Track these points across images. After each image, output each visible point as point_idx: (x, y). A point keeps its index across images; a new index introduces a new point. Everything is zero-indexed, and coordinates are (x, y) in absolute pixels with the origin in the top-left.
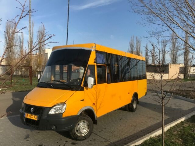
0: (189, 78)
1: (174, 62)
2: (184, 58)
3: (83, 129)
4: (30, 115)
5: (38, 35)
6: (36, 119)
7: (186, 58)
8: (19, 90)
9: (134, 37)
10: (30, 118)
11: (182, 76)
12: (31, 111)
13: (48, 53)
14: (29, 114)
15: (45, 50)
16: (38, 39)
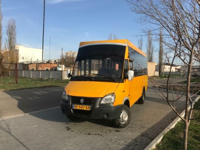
0: (163, 75)
1: (150, 60)
2: (159, 57)
3: (125, 117)
4: (80, 106)
5: (8, 29)
6: (89, 110)
7: (161, 57)
8: (9, 89)
9: (111, 35)
10: (80, 108)
11: (157, 74)
12: (81, 102)
13: (18, 50)
14: (78, 106)
15: (15, 46)
16: (7, 34)
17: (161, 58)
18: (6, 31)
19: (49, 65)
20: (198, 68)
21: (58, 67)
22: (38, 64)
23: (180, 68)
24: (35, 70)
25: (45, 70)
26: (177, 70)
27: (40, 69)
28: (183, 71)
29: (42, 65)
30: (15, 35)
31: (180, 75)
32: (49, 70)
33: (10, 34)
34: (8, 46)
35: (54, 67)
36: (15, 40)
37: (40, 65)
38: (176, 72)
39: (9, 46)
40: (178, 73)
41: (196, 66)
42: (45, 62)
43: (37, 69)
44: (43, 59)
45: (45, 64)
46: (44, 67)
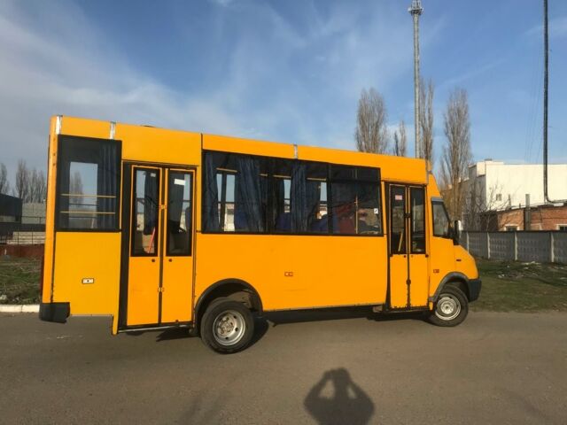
5: (448, 120)
13: (484, 176)
16: (446, 134)
18: (444, 127)
22: (529, 212)
24: (520, 231)
27: (539, 226)
29: (545, 213)
30: (466, 131)
33: (453, 133)
34: (450, 165)
36: (469, 147)
37: (536, 213)
39: (453, 166)
42: (555, 205)
43: (527, 229)
44: (546, 194)
45: (557, 211)
46: (552, 221)
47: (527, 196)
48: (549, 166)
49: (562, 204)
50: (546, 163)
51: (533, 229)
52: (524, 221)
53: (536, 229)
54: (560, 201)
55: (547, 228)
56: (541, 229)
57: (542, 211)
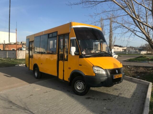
17: (110, 40)
19: (15, 46)
20: (139, 49)
21: (22, 47)
23: (126, 49)
24: (2, 50)
25: (12, 50)
26: (124, 50)
27: (7, 49)
28: (128, 51)
31: (126, 54)
32: (15, 50)
35: (20, 48)
37: (6, 46)
38: (123, 52)
40: (124, 53)
41: (137, 47)
42: (11, 44)
43: (4, 50)
44: (9, 41)
45: (12, 45)
46: (11, 48)
47: (4, 41)
48: (10, 33)
49: (13, 44)
50: (9, 32)
51: (6, 50)
52: (3, 47)
53: (7, 50)
54: (13, 43)
55: (9, 50)
56: (8, 50)
57: (8, 45)
